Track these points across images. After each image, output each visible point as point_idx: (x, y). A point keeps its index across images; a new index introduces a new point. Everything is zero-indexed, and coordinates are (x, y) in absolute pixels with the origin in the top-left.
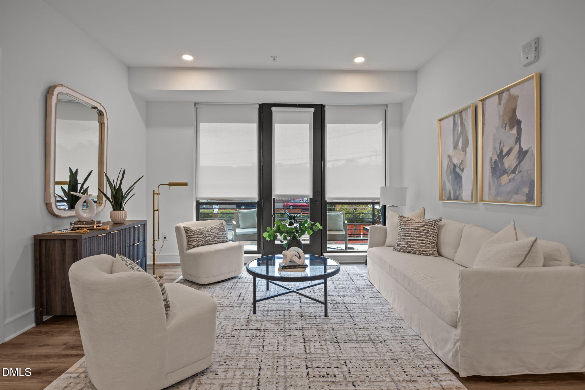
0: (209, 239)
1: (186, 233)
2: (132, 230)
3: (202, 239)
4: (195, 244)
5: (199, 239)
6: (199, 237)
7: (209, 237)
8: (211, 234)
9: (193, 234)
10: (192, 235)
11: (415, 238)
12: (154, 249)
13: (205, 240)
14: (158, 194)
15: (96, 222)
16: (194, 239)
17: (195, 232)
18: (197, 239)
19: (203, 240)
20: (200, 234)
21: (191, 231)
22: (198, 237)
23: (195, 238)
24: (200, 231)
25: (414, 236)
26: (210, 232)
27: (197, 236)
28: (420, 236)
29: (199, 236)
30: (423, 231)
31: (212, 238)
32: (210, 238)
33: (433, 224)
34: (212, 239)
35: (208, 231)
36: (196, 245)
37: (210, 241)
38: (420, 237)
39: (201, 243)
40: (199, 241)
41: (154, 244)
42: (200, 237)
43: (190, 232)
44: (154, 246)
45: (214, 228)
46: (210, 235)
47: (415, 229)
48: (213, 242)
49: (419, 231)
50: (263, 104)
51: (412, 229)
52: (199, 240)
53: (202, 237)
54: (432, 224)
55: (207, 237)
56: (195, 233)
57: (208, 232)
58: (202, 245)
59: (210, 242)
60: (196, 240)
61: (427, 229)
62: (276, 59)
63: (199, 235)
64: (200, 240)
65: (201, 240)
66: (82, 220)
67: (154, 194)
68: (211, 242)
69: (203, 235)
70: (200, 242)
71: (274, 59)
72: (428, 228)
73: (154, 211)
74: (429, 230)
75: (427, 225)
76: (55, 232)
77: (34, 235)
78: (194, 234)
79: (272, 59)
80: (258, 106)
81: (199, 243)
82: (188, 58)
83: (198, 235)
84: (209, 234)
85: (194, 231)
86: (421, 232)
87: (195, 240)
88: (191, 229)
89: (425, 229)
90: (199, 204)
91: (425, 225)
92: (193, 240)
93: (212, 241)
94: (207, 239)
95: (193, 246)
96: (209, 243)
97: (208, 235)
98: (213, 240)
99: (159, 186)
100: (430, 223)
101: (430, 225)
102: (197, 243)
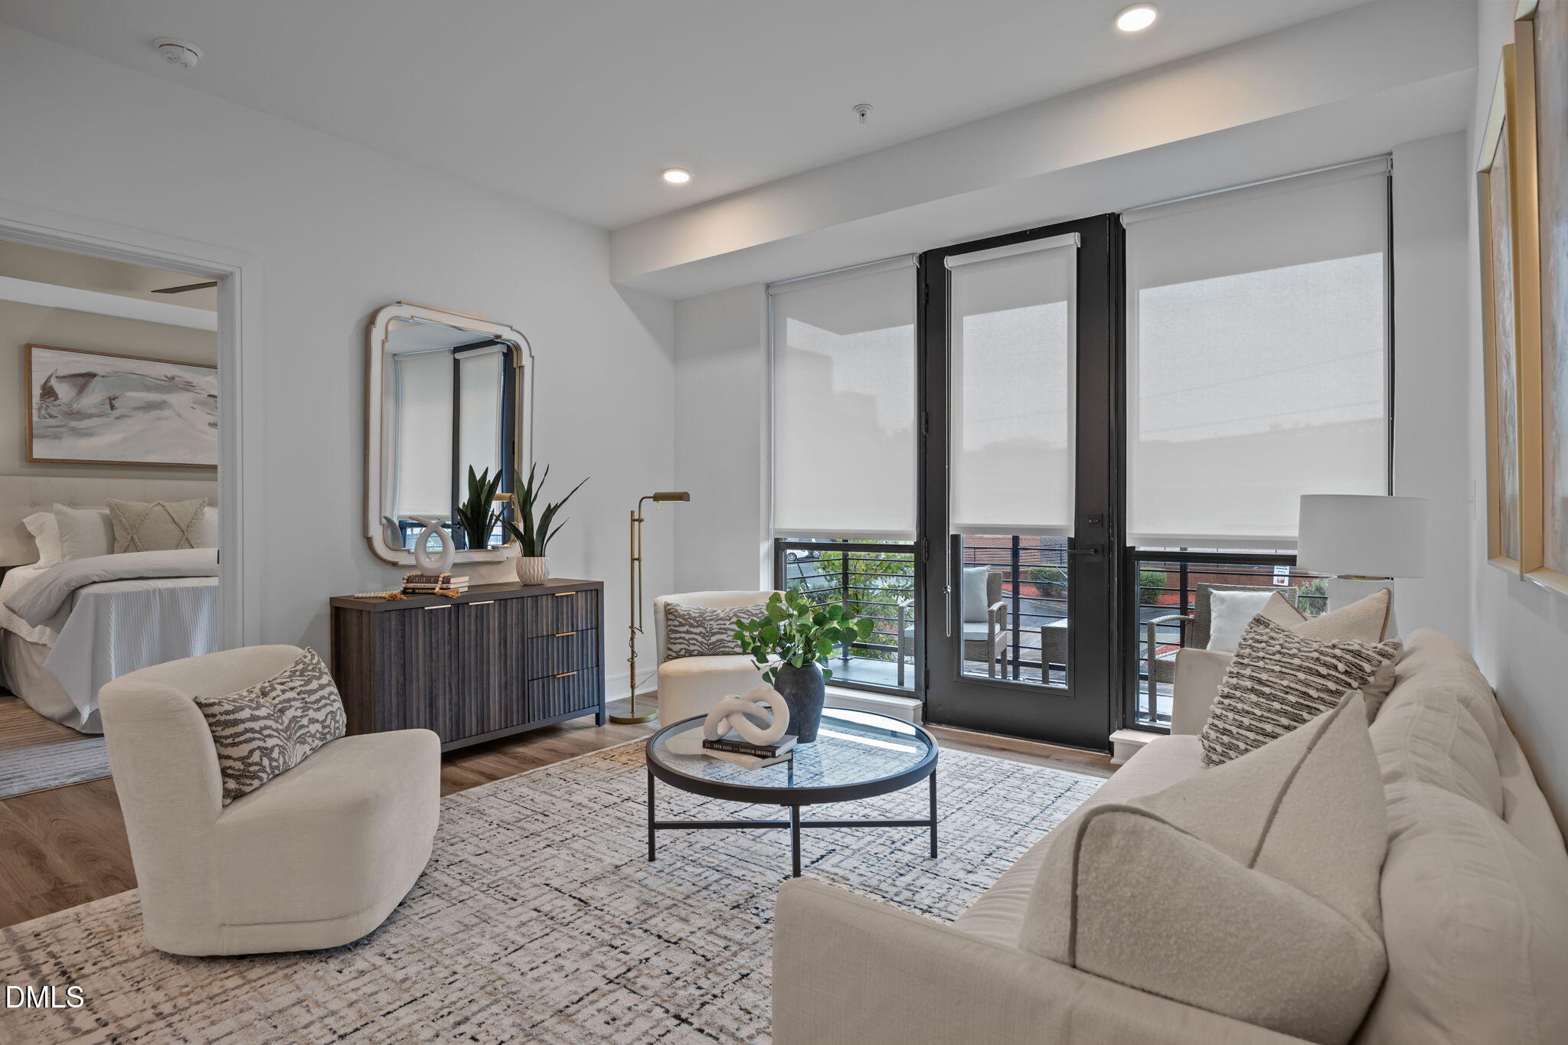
0: (721, 640)
1: (668, 619)
2: (546, 604)
3: (700, 638)
4: (681, 650)
5: (691, 636)
6: (692, 633)
7: (722, 633)
8: (730, 627)
9: (677, 623)
10: (675, 626)
11: (1246, 721)
12: (633, 652)
13: (708, 641)
14: (640, 520)
15: (441, 579)
16: (678, 635)
17: (684, 619)
18: (687, 636)
19: (702, 642)
20: (695, 624)
21: (675, 616)
22: (688, 632)
23: (680, 632)
24: (700, 616)
25: (1248, 712)
26: (728, 623)
27: (685, 629)
28: (1266, 714)
29: (692, 630)
30: (1287, 693)
31: (730, 638)
32: (724, 637)
33: (1341, 667)
34: (729, 641)
35: (721, 619)
36: (683, 652)
37: (724, 647)
38: (1266, 720)
39: (696, 648)
40: (691, 642)
41: (632, 639)
42: (695, 634)
43: (673, 618)
44: (632, 646)
45: (743, 613)
46: (724, 629)
47: (1260, 682)
48: (733, 648)
49: (1267, 690)
50: (925, 253)
51: (1251, 678)
52: (690, 639)
53: (700, 634)
54: (1336, 668)
55: (714, 634)
56: (686, 620)
57: (720, 622)
58: (701, 654)
59: (725, 649)
60: (684, 638)
61: (1304, 689)
62: (868, 113)
63: (694, 627)
64: (693, 639)
65: (697, 640)
66: (427, 574)
67: (633, 520)
68: (727, 649)
69: (705, 628)
70: (694, 644)
71: (863, 115)
72: (1308, 685)
73: (633, 560)
74: (1313, 693)
75: (1310, 671)
76: (360, 595)
77: (331, 598)
78: (680, 622)
79: (858, 115)
80: (913, 264)
81: (692, 648)
82: (676, 177)
83: (691, 626)
84: (723, 627)
85: (683, 617)
86: (1275, 698)
87: (680, 638)
88: (676, 611)
89: (1293, 685)
90: (780, 546)
91: (1300, 668)
92: (675, 638)
93: (728, 647)
94: (714, 639)
95: (674, 655)
96: (722, 650)
97: (720, 629)
98: (730, 644)
99: (644, 500)
100: (1325, 665)
101: (1324, 671)
102: (687, 647)
